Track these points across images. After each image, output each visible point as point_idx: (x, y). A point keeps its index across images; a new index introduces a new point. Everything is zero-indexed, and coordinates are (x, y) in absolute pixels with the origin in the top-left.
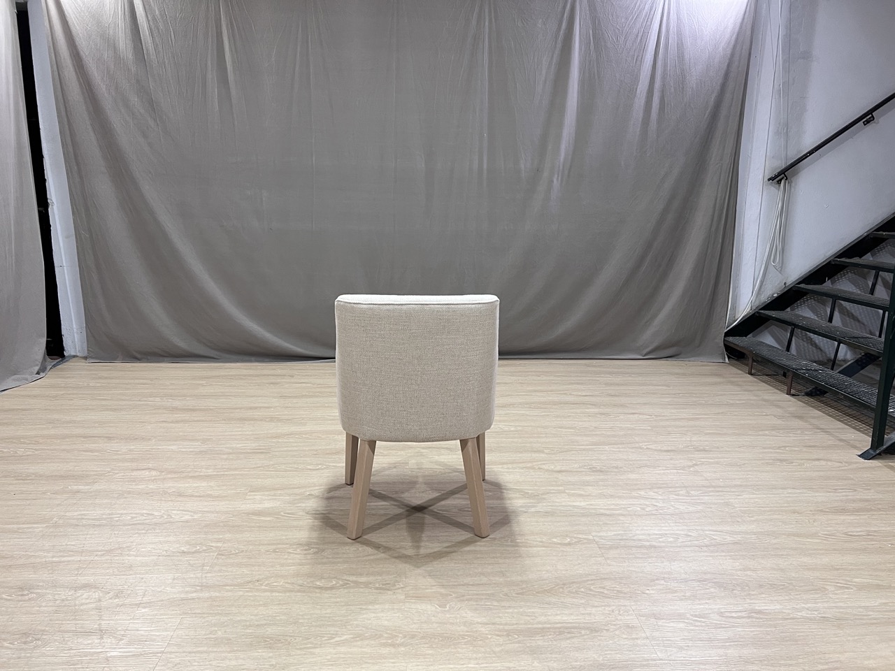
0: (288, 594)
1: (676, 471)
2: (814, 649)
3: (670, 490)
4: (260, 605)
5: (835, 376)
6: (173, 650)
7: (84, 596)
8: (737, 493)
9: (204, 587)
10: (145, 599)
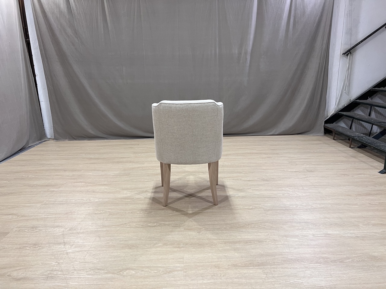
0: (137, 229)
1: (298, 180)
2: (352, 249)
3: (295, 187)
4: (126, 233)
5: (370, 139)
6: (93, 250)
7: (57, 230)
8: (324, 188)
9: (104, 226)
10: (81, 231)
